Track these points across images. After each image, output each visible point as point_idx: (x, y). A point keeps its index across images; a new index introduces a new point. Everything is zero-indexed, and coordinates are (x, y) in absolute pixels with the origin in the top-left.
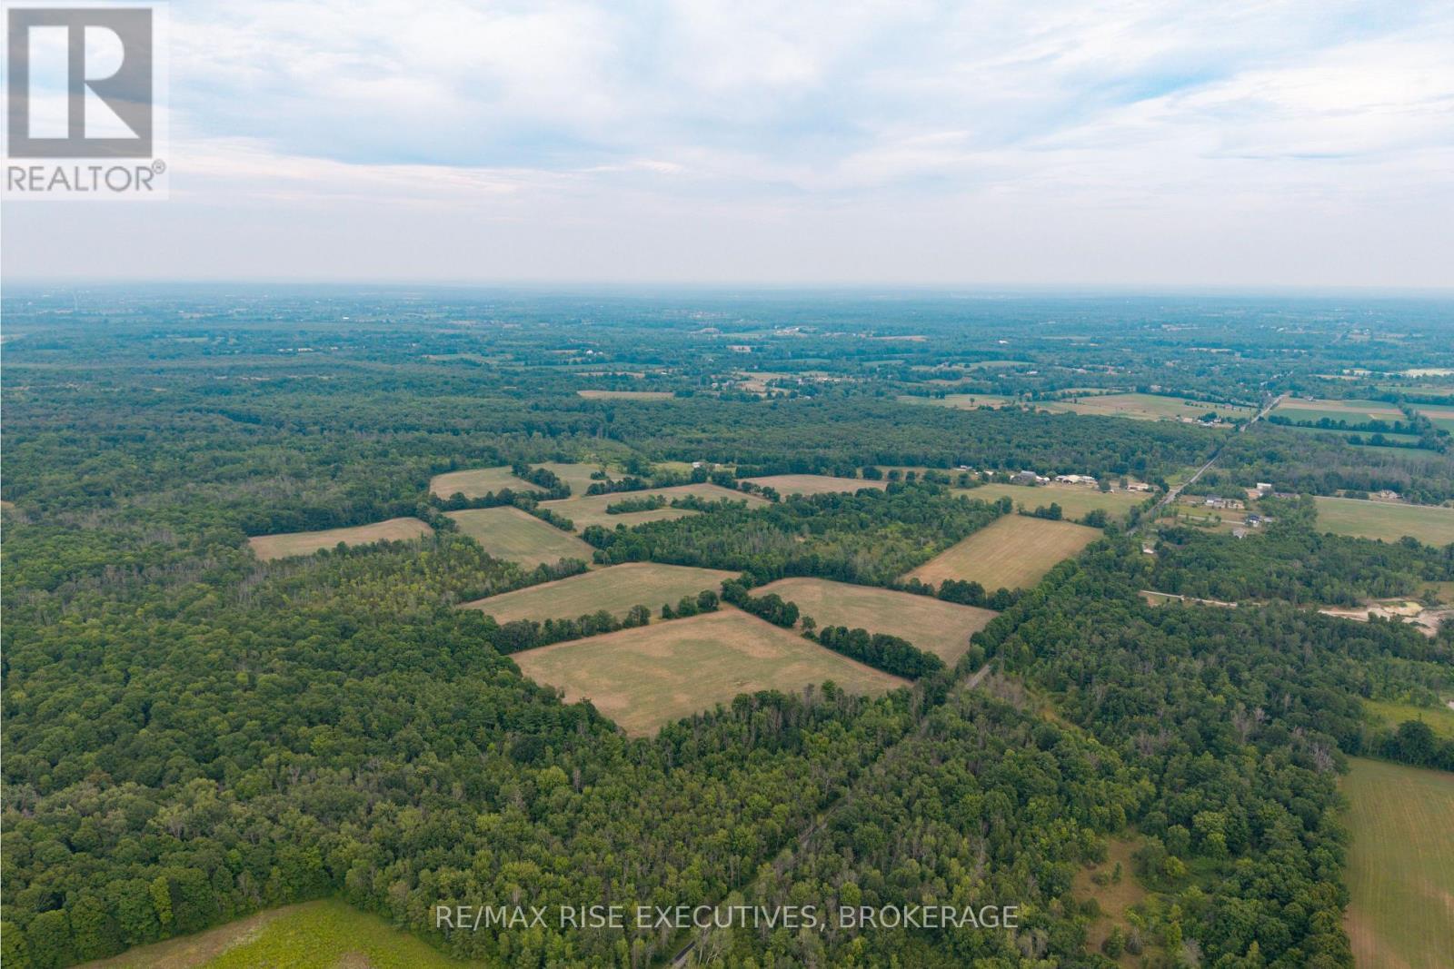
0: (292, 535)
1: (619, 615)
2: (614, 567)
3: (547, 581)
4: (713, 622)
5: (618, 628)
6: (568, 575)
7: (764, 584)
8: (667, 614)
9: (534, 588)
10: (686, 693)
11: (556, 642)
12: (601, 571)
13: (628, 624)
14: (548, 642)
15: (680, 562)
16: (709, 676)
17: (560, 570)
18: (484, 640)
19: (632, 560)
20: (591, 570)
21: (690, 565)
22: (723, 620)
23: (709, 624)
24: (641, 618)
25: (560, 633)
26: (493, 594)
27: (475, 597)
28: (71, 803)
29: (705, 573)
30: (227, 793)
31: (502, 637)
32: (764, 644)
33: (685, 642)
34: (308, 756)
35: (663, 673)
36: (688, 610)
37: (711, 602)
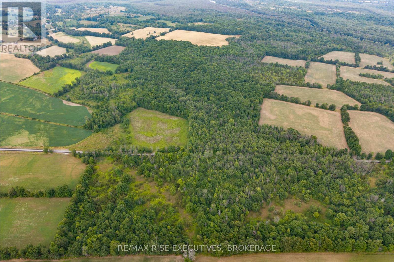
0: (277, 58)
1: (303, 101)
3: (307, 87)
5: (300, 104)
6: (314, 87)
7: (362, 111)
8: (317, 106)
10: (289, 123)
11: (282, 100)
12: (327, 90)
13: (304, 104)
14: (280, 100)
15: (350, 96)
16: (300, 123)
17: (312, 85)
18: (264, 93)
19: (338, 90)
20: (322, 88)
21: (352, 97)
22: (330, 114)
23: (324, 113)
24: (308, 104)
25: (284, 99)
26: (289, 85)
27: (284, 84)
28: (176, 91)
29: (352, 101)
30: (191, 99)
31: (269, 94)
32: (328, 123)
33: (310, 114)
34: (206, 99)
35: (292, 117)
36: (323, 107)
37: (332, 108)
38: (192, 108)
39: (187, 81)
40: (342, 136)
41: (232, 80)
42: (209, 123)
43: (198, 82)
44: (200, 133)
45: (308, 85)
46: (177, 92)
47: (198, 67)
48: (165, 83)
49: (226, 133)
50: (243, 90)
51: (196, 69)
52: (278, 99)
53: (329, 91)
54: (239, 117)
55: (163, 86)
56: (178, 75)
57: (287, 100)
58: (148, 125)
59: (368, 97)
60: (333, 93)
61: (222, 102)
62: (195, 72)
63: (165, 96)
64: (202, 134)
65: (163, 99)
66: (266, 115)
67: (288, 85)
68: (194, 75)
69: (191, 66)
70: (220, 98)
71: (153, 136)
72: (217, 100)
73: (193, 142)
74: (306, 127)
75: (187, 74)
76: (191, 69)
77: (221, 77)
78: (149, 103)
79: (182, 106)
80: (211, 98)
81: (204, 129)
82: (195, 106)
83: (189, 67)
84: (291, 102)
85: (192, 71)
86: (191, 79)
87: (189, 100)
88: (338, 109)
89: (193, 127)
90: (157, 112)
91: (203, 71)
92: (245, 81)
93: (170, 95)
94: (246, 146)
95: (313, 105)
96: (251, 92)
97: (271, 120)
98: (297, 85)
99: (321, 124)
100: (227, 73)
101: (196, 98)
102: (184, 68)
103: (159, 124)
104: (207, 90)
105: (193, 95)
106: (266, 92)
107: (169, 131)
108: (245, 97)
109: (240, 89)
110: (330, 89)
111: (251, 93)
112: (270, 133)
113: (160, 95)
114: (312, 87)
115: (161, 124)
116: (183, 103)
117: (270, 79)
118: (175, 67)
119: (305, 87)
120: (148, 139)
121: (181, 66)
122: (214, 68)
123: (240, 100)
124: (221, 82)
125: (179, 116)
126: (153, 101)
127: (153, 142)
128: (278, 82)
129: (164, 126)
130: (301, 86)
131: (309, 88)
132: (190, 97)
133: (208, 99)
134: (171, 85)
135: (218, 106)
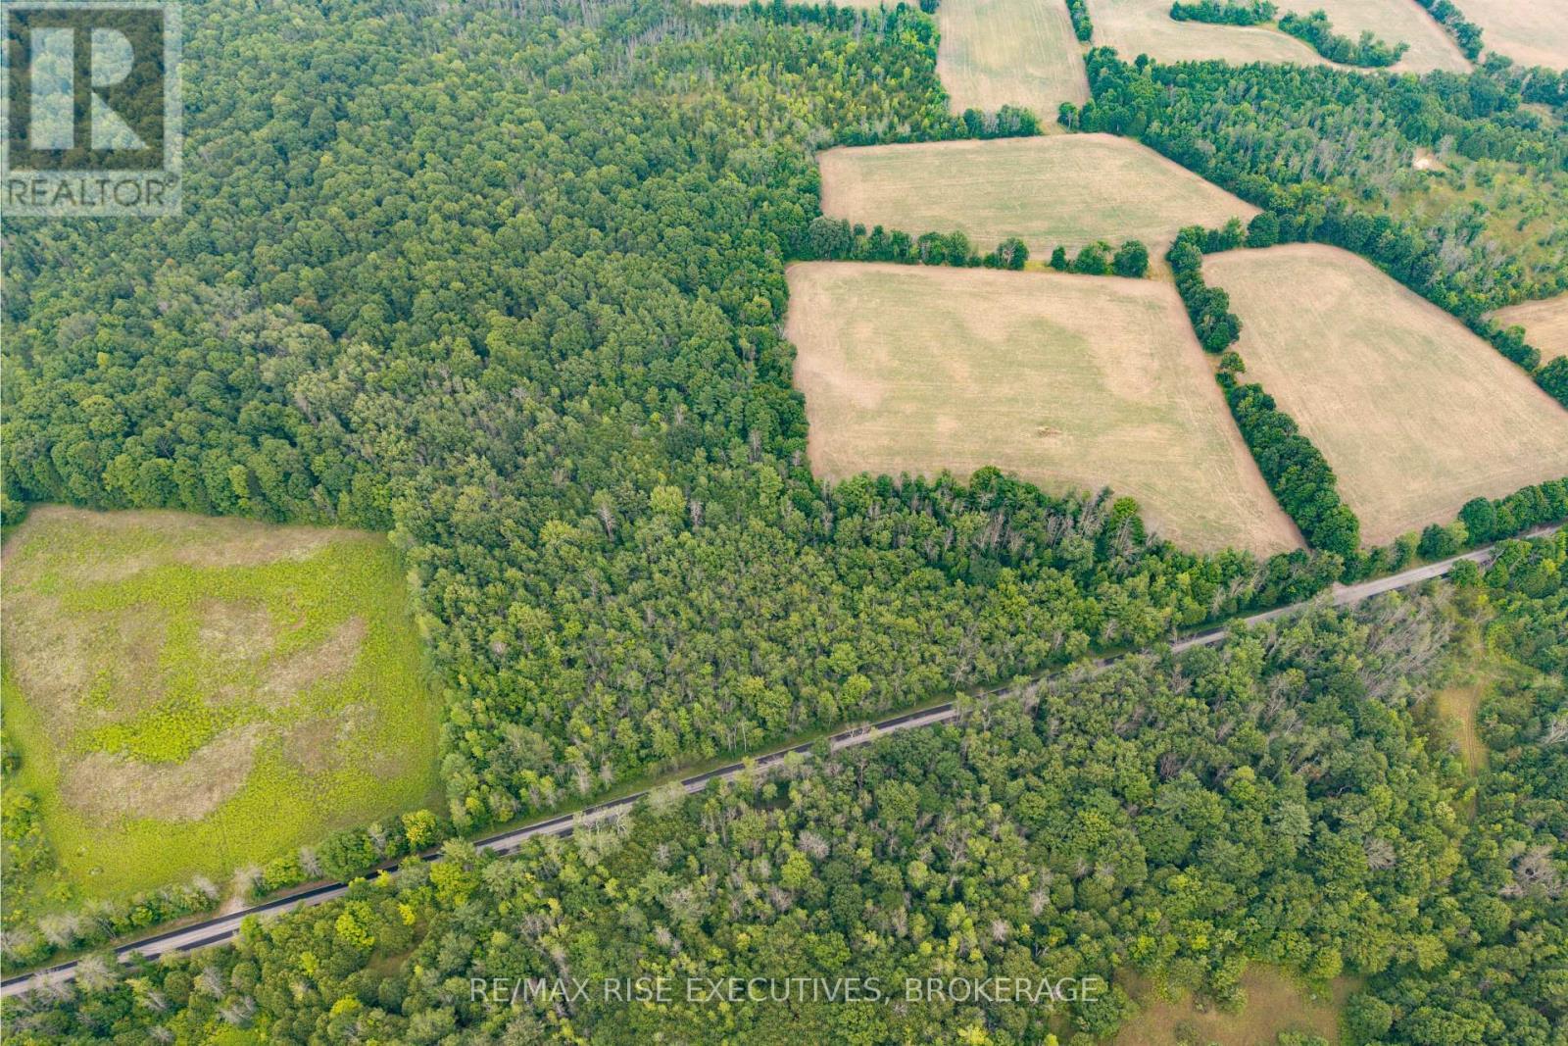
1: (984, 242)
2: (1081, 136)
3: (968, 138)
4: (1115, 298)
5: (975, 263)
6: (1002, 135)
7: (1264, 245)
8: (1058, 263)
9: (942, 146)
10: (959, 418)
11: (880, 260)
12: (1061, 137)
13: (992, 262)
14: (870, 257)
15: (1178, 159)
16: (1014, 400)
17: (990, 122)
18: (779, 234)
19: (1113, 132)
20: (1039, 134)
21: (1190, 167)
22: (1131, 300)
23: (1102, 301)
24: (1014, 258)
25: (890, 249)
26: (884, 142)
27: (858, 141)
28: (258, 330)
29: (1197, 190)
30: (371, 376)
31: (806, 235)
32: (1145, 370)
33: (1039, 323)
34: (469, 355)
35: (961, 369)
36: (1089, 265)
37: (1131, 264)
38: (394, 451)
39: (314, 231)
40: (1233, 443)
41: (579, 171)
42: (536, 544)
43: (383, 228)
44: (498, 645)
45: (973, 127)
46: (269, 336)
47: (351, 107)
48: (171, 278)
49: (662, 605)
50: (662, 238)
51: (343, 125)
52: (857, 258)
53: (1076, 145)
54: (700, 454)
55: (163, 306)
56: (243, 189)
57: (902, 253)
58: (133, 653)
59: (1263, 153)
60: (1100, 152)
61: (573, 359)
62: (344, 146)
63: (196, 390)
64: (516, 655)
65: (185, 421)
66: (828, 387)
67: (874, 140)
68: (343, 178)
69: (311, 107)
70: (550, 328)
71: (193, 749)
72: (534, 348)
73: (478, 751)
74: (1047, 429)
75: (297, 168)
76: (308, 133)
77: (512, 158)
78: (96, 475)
79: (332, 454)
80: (493, 340)
81: (522, 612)
82: (412, 431)
83: (295, 114)
84: (927, 263)
85: (319, 143)
86: (334, 210)
87: (360, 385)
88: (1155, 260)
89: (446, 614)
90: (172, 519)
91: (392, 134)
92: (655, 165)
93: (224, 374)
94: (800, 672)
95: (1038, 257)
96: (708, 243)
97: (862, 415)
98: (920, 135)
99: (1114, 384)
100: (538, 125)
101: (402, 364)
102: (264, 132)
103: (211, 625)
104: (456, 285)
105: (374, 341)
106: (786, 226)
107: (292, 674)
108: (687, 289)
109: (643, 230)
110: (1075, 129)
111: (712, 252)
112: (895, 534)
113: (157, 392)
114: (992, 136)
115: (226, 623)
116: (330, 425)
117: (776, 123)
118: (205, 125)
119: (961, 137)
120: (162, 783)
121: (246, 115)
122: (454, 98)
123: (668, 316)
124: (519, 194)
125: (331, 522)
126: (119, 449)
127: (208, 806)
128: (826, 134)
129: (248, 631)
130: (943, 139)
131: (982, 143)
132: (359, 359)
133: (482, 351)
134: (207, 281)
135: (555, 391)
